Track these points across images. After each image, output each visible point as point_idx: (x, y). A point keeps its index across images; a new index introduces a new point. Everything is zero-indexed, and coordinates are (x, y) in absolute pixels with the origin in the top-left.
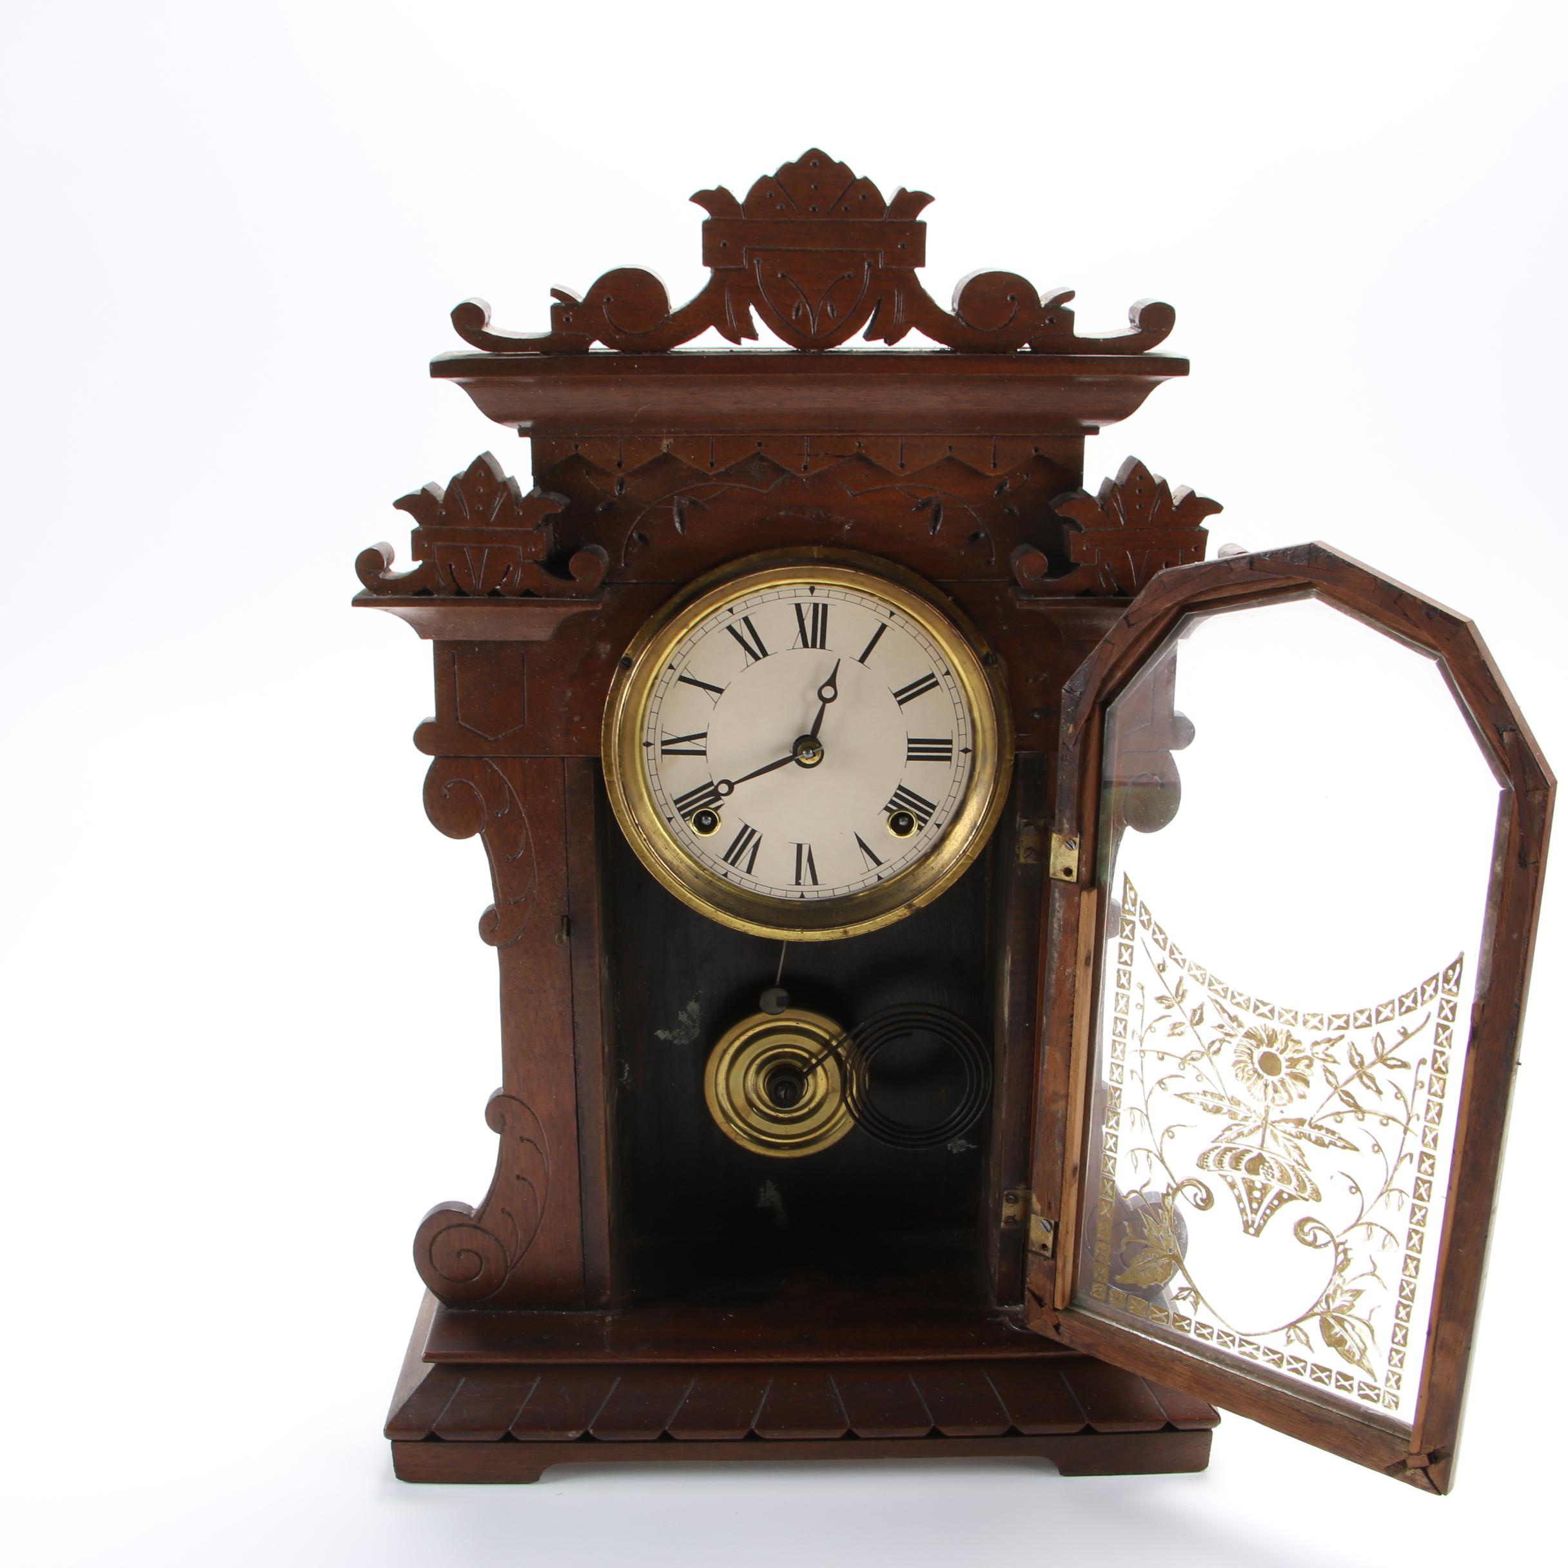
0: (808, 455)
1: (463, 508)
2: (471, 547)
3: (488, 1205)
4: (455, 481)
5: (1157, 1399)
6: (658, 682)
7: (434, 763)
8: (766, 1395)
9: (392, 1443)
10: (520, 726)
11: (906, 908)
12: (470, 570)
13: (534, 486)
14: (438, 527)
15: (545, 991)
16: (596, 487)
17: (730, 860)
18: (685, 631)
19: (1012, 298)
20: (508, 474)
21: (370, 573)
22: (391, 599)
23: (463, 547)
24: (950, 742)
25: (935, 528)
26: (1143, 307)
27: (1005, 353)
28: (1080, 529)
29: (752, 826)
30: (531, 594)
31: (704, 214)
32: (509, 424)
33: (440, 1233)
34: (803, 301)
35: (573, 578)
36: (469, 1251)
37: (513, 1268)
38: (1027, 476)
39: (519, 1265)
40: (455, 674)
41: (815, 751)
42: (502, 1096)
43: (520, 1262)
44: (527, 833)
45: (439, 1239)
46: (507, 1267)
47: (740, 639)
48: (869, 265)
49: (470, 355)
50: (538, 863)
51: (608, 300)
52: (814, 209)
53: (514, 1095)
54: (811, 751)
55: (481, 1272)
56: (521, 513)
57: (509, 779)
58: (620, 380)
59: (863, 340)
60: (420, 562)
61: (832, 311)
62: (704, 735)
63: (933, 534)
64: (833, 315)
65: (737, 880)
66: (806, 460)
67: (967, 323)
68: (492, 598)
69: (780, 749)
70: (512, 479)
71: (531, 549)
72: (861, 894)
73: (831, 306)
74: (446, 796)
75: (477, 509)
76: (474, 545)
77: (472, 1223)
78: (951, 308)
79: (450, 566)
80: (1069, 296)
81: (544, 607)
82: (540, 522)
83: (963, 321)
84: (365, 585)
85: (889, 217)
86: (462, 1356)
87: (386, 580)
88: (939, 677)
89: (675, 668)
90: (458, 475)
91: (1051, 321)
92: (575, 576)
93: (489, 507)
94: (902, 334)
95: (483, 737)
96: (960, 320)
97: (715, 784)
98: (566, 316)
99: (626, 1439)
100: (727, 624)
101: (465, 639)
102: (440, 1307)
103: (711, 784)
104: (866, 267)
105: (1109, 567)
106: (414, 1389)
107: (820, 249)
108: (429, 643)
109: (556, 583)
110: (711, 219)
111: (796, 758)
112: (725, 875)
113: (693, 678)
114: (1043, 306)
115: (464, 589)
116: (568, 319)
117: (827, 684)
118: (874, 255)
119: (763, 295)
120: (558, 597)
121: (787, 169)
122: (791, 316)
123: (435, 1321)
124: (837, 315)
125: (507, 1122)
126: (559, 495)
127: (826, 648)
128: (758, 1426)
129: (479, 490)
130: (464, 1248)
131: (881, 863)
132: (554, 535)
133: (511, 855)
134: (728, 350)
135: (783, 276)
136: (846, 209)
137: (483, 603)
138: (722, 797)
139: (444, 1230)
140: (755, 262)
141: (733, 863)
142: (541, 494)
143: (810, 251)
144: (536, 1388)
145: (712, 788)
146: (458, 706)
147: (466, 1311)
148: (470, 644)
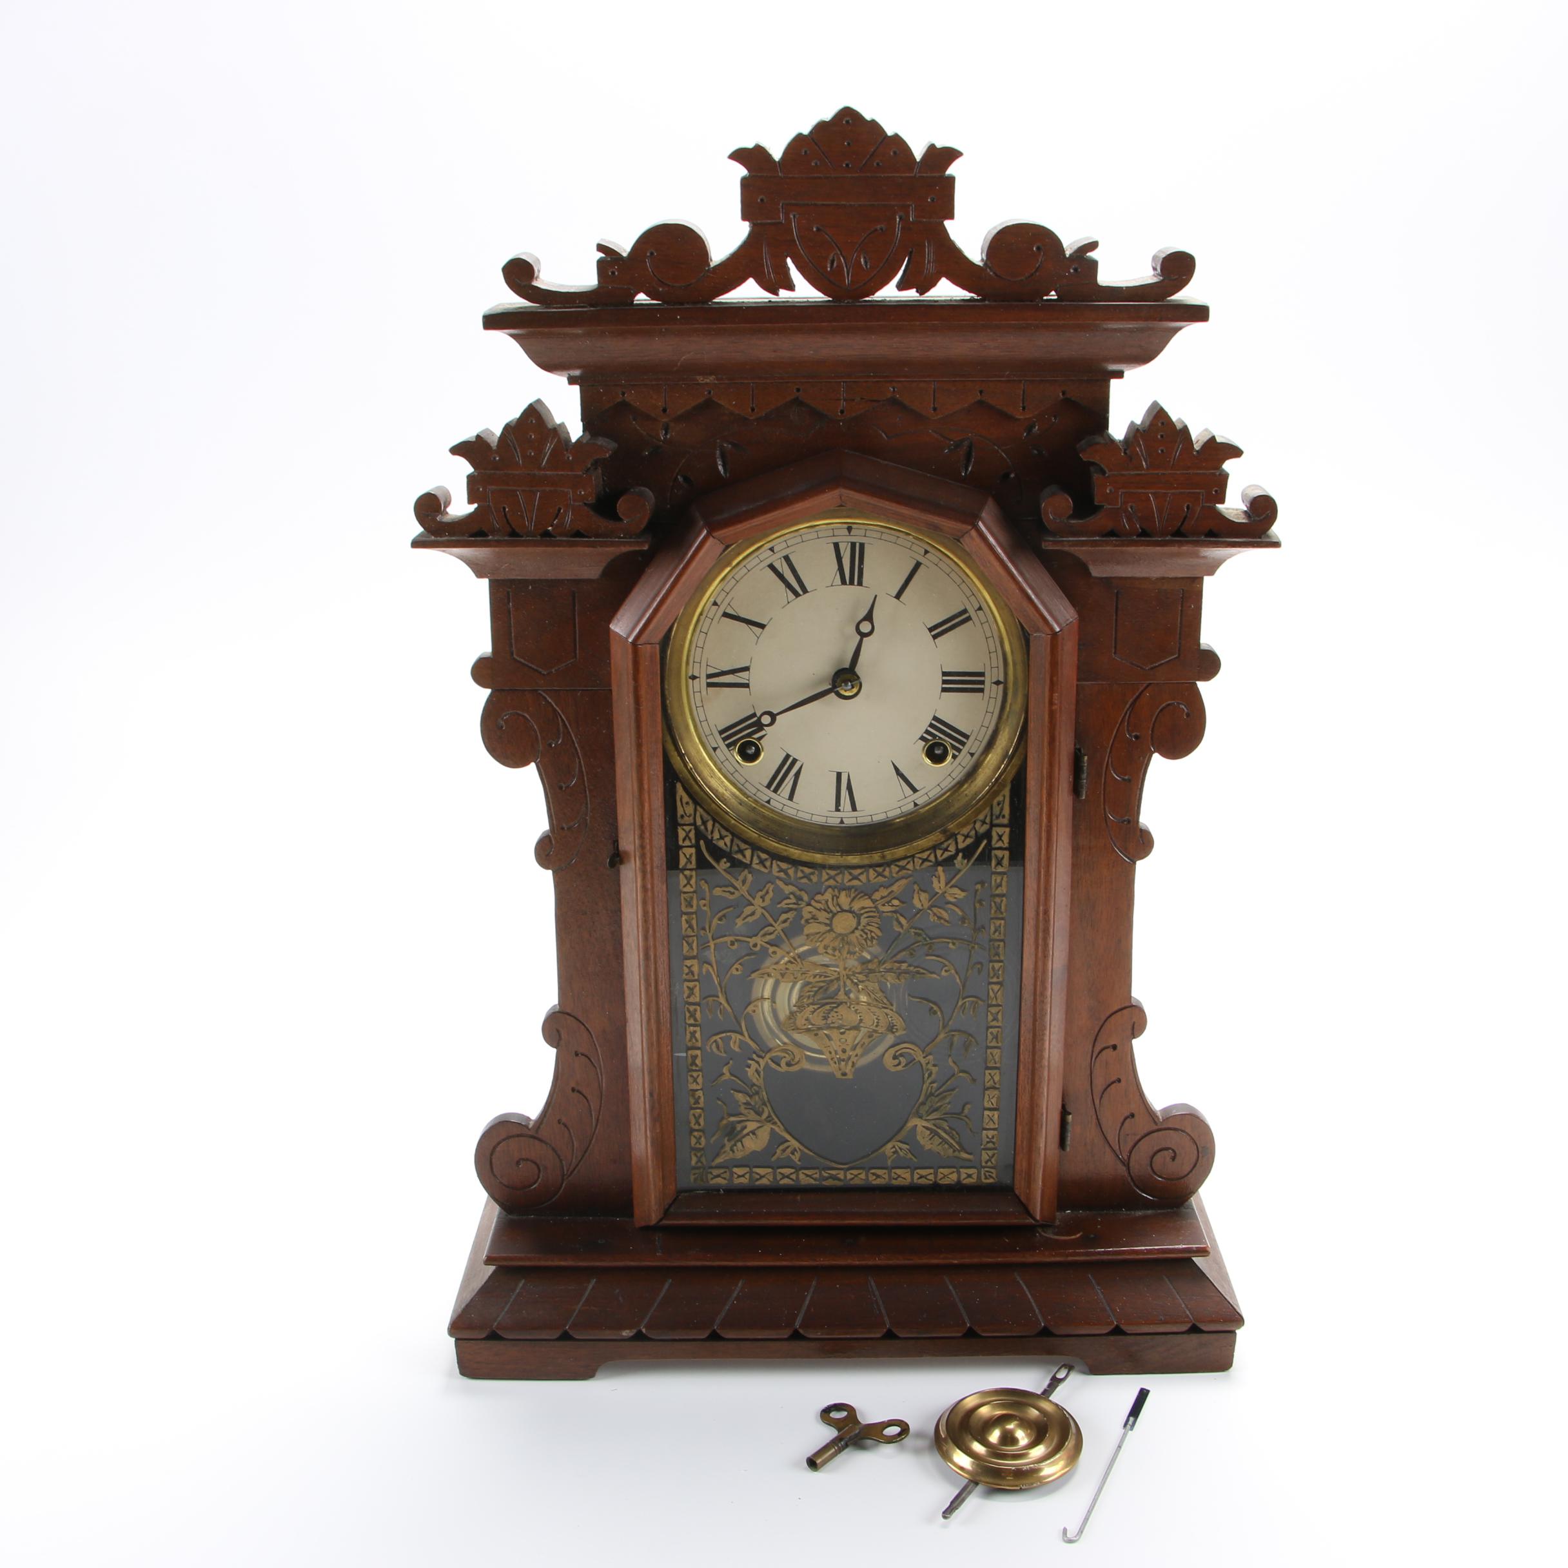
0: (845, 400)
1: (516, 454)
2: (523, 491)
3: (545, 1116)
4: (508, 428)
5: (1183, 1302)
6: (703, 618)
7: (491, 696)
8: (809, 1298)
9: (455, 1342)
10: (572, 661)
11: (941, 833)
12: (522, 512)
13: (583, 431)
14: (493, 472)
15: (598, 913)
16: (642, 432)
17: (773, 788)
18: (728, 569)
19: (1038, 248)
20: (558, 421)
21: (428, 516)
22: (448, 541)
23: (515, 491)
24: (982, 674)
25: (967, 469)
26: (1164, 256)
27: (1032, 301)
28: (1104, 473)
29: (794, 755)
30: (583, 536)
31: (742, 171)
32: (559, 373)
33: (499, 1143)
34: (837, 254)
35: (621, 520)
36: (527, 1160)
37: (569, 1176)
38: (1055, 419)
39: (575, 1172)
40: (509, 612)
41: (854, 683)
42: (559, 1012)
43: (576, 1170)
44: (580, 762)
45: (498, 1149)
46: (563, 1175)
47: (781, 576)
48: (900, 219)
49: (521, 308)
50: (590, 791)
51: (652, 254)
52: (847, 165)
53: (569, 1011)
54: (850, 684)
55: (540, 1180)
56: (571, 458)
57: (562, 711)
58: (663, 330)
59: (896, 289)
60: (476, 505)
61: (866, 262)
62: (747, 669)
63: (965, 473)
64: (866, 267)
65: (780, 806)
66: (843, 404)
67: (994, 273)
68: (545, 539)
69: (821, 681)
70: (562, 425)
71: (580, 493)
72: (898, 820)
73: (865, 258)
74: (502, 727)
75: (528, 454)
76: (527, 489)
77: (530, 1133)
78: (980, 259)
79: (504, 509)
80: (1093, 246)
81: (593, 547)
82: (589, 466)
83: (991, 270)
84: (424, 528)
85: (919, 172)
86: (521, 1259)
87: (443, 523)
88: (972, 612)
89: (719, 604)
90: (510, 422)
91: (1075, 270)
92: (622, 517)
93: (540, 451)
94: (932, 284)
95: (536, 671)
96: (988, 270)
97: (758, 715)
98: (611, 270)
99: (677, 1338)
100: (768, 562)
101: (519, 578)
102: (500, 1213)
103: (754, 715)
104: (898, 220)
105: (1132, 509)
106: (476, 1291)
107: (853, 203)
108: (485, 582)
109: (604, 524)
110: (749, 176)
111: (836, 690)
112: (768, 802)
113: (736, 614)
114: (1067, 256)
115: (517, 530)
116: (613, 273)
117: (865, 619)
118: (905, 208)
119: (800, 247)
120: (607, 538)
121: (821, 127)
122: (827, 267)
123: (496, 1227)
124: (870, 266)
125: (563, 1037)
126: (606, 440)
127: (864, 585)
128: (801, 1326)
129: (531, 436)
130: (523, 1157)
131: (918, 791)
132: (603, 479)
133: (564, 783)
134: (767, 300)
135: (818, 230)
136: (878, 164)
137: (536, 544)
138: (765, 728)
139: (504, 1140)
140: (792, 216)
141: (775, 791)
142: (590, 439)
143: (845, 205)
144: (591, 1290)
145: (755, 719)
146: (513, 641)
147: (525, 1217)
148: (525, 582)
